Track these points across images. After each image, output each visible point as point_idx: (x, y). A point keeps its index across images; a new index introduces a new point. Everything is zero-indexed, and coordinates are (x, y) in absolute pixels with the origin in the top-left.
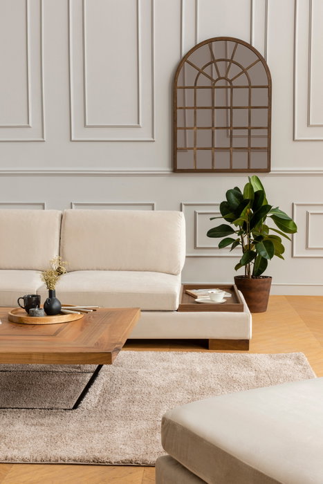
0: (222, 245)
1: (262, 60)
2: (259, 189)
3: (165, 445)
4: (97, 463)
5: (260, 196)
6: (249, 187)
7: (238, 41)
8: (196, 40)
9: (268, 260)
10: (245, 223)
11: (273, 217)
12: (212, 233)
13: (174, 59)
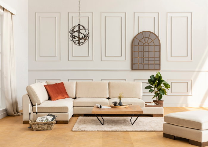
0: (150, 91)
1: (158, 38)
2: (160, 76)
3: (165, 121)
4: (145, 131)
5: (160, 77)
6: (157, 75)
7: (151, 32)
8: (138, 32)
9: (163, 95)
10: (156, 85)
11: (164, 83)
12: (146, 88)
13: (132, 37)
